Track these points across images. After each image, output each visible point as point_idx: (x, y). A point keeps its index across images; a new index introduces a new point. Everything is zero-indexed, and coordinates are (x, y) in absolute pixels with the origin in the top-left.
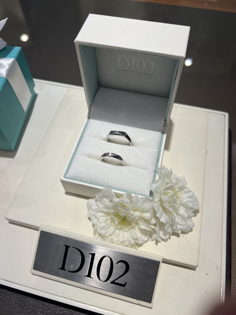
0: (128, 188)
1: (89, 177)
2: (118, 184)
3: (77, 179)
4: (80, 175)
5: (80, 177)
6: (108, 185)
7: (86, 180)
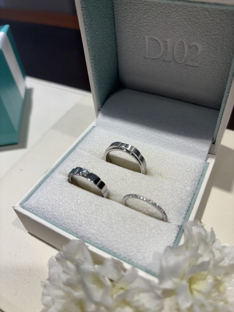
1: (57, 213)
6: (87, 236)
7: (51, 219)
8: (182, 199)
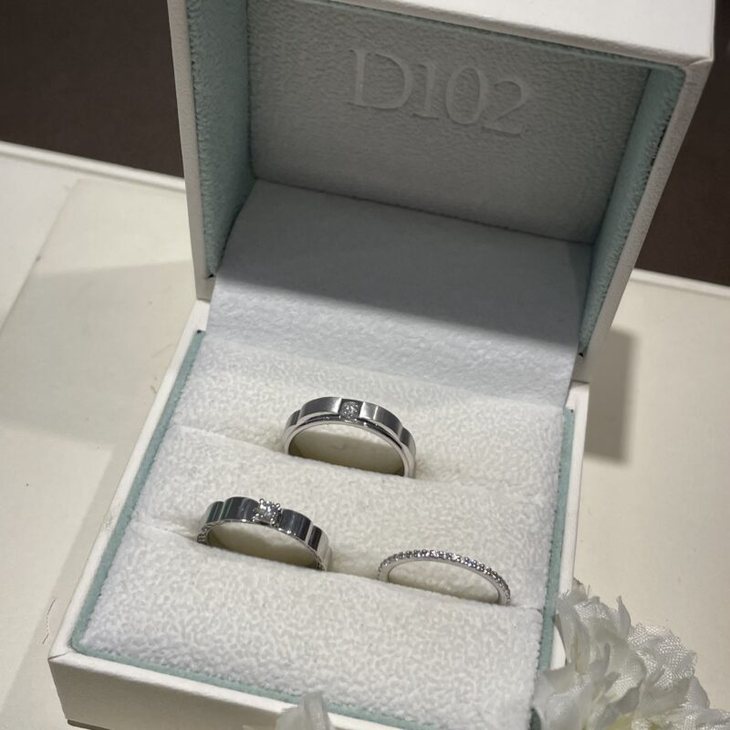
0: (416, 706)
1: (207, 645)
2: (361, 684)
3: (142, 655)
4: (160, 634)
5: (156, 647)
6: (310, 690)
7: (187, 665)
8: (533, 534)
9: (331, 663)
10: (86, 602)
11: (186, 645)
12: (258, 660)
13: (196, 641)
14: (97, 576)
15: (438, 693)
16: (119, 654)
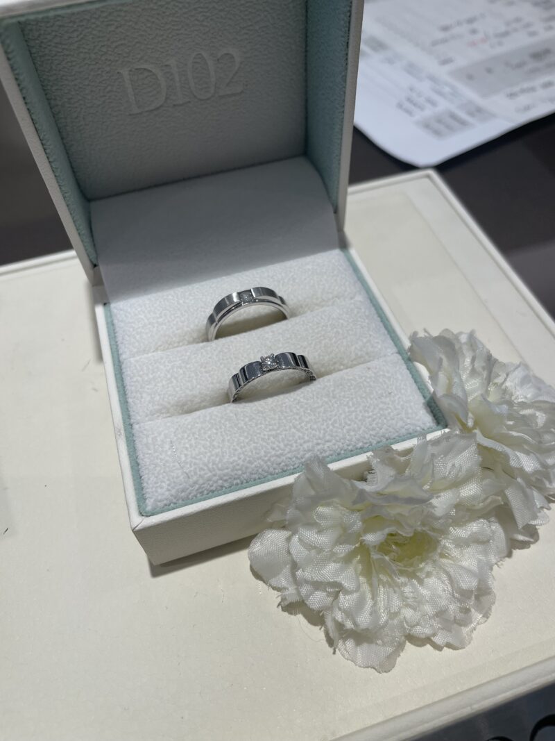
0: (367, 436)
3: (190, 496)
4: (195, 478)
7: (222, 486)
8: (368, 316)
9: (306, 438)
10: (135, 485)
11: (215, 475)
12: (263, 460)
13: (219, 470)
14: (132, 467)
15: (375, 422)
16: (175, 503)
